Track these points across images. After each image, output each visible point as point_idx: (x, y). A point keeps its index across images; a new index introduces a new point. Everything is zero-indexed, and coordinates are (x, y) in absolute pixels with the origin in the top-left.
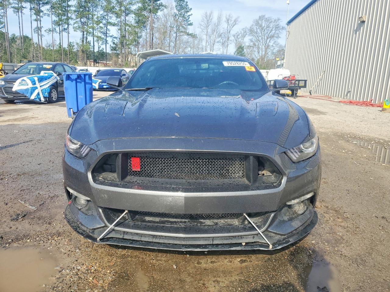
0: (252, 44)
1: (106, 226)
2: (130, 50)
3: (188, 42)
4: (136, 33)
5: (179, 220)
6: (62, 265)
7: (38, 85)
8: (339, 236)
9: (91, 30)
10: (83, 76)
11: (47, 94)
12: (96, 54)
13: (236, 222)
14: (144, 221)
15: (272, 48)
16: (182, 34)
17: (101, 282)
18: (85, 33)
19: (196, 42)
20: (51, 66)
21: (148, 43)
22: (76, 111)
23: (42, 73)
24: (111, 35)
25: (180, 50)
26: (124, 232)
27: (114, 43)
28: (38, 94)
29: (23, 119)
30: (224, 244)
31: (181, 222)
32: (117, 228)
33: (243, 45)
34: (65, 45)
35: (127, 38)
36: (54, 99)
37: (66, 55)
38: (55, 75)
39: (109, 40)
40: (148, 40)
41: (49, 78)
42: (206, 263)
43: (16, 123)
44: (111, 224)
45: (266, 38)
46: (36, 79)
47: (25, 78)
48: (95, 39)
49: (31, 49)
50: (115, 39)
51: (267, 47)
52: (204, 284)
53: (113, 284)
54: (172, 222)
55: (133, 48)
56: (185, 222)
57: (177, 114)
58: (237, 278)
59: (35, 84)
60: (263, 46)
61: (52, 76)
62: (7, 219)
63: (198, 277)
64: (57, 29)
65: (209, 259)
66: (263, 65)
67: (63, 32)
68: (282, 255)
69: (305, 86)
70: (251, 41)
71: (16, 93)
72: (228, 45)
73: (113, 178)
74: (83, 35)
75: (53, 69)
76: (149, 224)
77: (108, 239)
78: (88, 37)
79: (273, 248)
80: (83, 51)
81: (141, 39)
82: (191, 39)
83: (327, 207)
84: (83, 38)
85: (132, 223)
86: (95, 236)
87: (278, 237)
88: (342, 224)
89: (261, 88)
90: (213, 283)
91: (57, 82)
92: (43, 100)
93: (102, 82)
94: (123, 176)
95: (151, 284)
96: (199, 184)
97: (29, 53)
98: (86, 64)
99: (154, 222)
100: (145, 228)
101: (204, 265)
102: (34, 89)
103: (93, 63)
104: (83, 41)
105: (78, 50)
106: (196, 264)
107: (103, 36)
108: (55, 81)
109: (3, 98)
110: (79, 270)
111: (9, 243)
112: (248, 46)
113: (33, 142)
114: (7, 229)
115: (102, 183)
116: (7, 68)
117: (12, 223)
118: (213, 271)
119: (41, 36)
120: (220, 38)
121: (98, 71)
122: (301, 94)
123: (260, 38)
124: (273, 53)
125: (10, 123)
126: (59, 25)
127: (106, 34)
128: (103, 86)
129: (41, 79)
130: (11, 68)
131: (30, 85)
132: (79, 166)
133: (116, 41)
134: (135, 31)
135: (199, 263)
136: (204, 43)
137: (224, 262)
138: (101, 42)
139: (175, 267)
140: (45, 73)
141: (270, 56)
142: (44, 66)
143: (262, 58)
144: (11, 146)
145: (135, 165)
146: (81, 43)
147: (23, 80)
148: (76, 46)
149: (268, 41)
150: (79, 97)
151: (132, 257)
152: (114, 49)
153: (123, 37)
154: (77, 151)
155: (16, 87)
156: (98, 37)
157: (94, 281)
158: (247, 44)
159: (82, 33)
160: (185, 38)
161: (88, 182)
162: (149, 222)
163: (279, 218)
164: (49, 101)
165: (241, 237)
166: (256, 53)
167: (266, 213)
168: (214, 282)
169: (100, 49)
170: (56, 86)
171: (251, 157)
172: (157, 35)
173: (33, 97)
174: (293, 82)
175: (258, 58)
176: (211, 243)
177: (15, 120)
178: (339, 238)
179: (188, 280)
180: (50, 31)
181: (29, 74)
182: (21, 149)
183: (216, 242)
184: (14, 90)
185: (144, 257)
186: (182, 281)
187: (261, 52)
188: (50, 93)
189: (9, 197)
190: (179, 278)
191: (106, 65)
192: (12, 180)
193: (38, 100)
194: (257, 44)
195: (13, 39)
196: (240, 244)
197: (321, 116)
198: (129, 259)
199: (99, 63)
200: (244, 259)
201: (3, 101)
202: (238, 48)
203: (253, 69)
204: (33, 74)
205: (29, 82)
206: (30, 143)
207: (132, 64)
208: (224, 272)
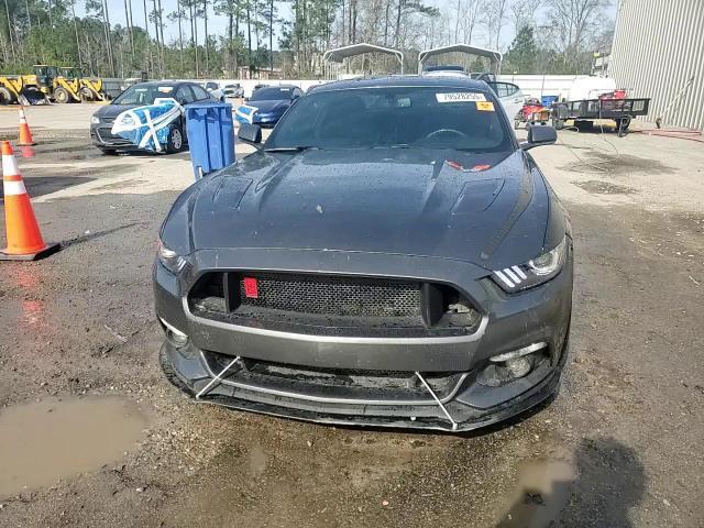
0: (549, 22)
1: (210, 377)
2: (313, 45)
3: (421, 25)
4: (325, 13)
5: (318, 374)
6: (152, 427)
7: (150, 123)
8: (600, 414)
9: (244, 10)
10: (217, 111)
11: (164, 139)
12: (254, 55)
13: (407, 384)
14: (267, 373)
15: (592, 29)
16: (410, 9)
17: (201, 456)
18: (235, 17)
19: (437, 24)
20: (171, 89)
21: (347, 30)
22: (207, 170)
23: (158, 103)
24: (279, 18)
25: (407, 41)
26: (235, 388)
27: (285, 34)
28: (151, 138)
29: (126, 184)
30: (381, 417)
31: (320, 378)
32: (225, 381)
33: (532, 25)
34: (201, 42)
35: (308, 22)
36: (177, 147)
37: (203, 59)
38: (177, 104)
39: (277, 27)
40: (347, 24)
41: (168, 110)
42: (358, 441)
43: (114, 191)
44: (217, 374)
45: (580, 7)
46: (147, 113)
47: (130, 112)
48: (252, 27)
49: (146, 51)
50: (286, 26)
51: (582, 27)
52: (346, 474)
53: (216, 460)
54: (306, 377)
55: (318, 41)
56: (327, 378)
57: (319, 208)
58: (401, 469)
59: (145, 121)
60: (574, 25)
61: (173, 106)
62: (86, 353)
63: (341, 462)
64: (187, 12)
65: (366, 436)
66: (571, 65)
67: (197, 18)
68: (486, 438)
69: (645, 112)
70: (549, 16)
71: (118, 137)
72: (500, 26)
73: (219, 307)
74: (231, 21)
75: (173, 94)
76: (272, 378)
77: (212, 397)
78: (240, 25)
79: (458, 428)
80: (231, 52)
81: (333, 25)
82: (426, 19)
83: (598, 362)
84: (231, 27)
85: (247, 375)
86: (195, 390)
87: (471, 412)
88: (614, 394)
89: (498, 144)
90: (361, 473)
91: (181, 116)
92: (159, 148)
93: (259, 112)
94: (233, 306)
95: (268, 467)
96: (345, 323)
97: (142, 59)
98: (236, 76)
99: (280, 375)
100: (265, 384)
101: (354, 445)
102: (144, 131)
103: (248, 73)
104: (231, 33)
105: (222, 50)
106: (343, 443)
107: (265, 22)
108: (178, 114)
109: (99, 146)
110: (174, 436)
111: (87, 390)
112: (542, 27)
113: (136, 227)
114: (86, 370)
115: (203, 315)
116: (109, 86)
117: (92, 360)
118: (368, 457)
119: (160, 26)
120: (485, 14)
121: (257, 87)
122: (637, 128)
123: (568, 9)
124: (594, 39)
125: (106, 191)
126: (190, 5)
127: (270, 17)
128: (261, 118)
129: (155, 113)
130: (115, 87)
131: (139, 125)
132: (171, 286)
133: (289, 29)
134: (323, 10)
135: (348, 441)
136: (452, 26)
137: (388, 443)
138: (261, 33)
139: (310, 444)
140: (162, 102)
141: (587, 45)
142: (160, 89)
143: (571, 50)
144: (103, 234)
145: (250, 289)
146: (228, 37)
147: (128, 116)
148: (219, 43)
149: (585, 14)
150: (211, 146)
151: (250, 424)
152: (284, 45)
153: (301, 20)
154: (173, 261)
155: (118, 127)
156: (256, 23)
157: (192, 454)
158: (540, 23)
159: (229, 18)
160: (416, 16)
161: (183, 311)
162: (273, 374)
163: (480, 381)
164: (169, 150)
165: (411, 408)
166: (558, 42)
167: (454, 373)
168: (364, 471)
169: (261, 46)
170: (179, 124)
171: (426, 285)
172: (362, 14)
173: (142, 145)
174: (621, 103)
175: (562, 50)
176: (362, 413)
177: (113, 186)
178: (598, 417)
179: (325, 465)
180: (175, 16)
181: (137, 104)
182: (116, 239)
183: (368, 413)
184: (114, 132)
185: (269, 425)
186: (315, 466)
187: (567, 38)
188: (170, 137)
189: (92, 319)
190: (312, 461)
191: (272, 76)
192: (98, 291)
193: (150, 149)
194: (560, 21)
195: (118, 34)
196: (408, 419)
197: (664, 176)
198: (246, 427)
199: (258, 71)
200: (421, 440)
201: (99, 151)
202: (521, 32)
203: (491, 108)
204: (143, 104)
205: (136, 119)
206: (132, 229)
207: (318, 72)
208: (383, 459)
